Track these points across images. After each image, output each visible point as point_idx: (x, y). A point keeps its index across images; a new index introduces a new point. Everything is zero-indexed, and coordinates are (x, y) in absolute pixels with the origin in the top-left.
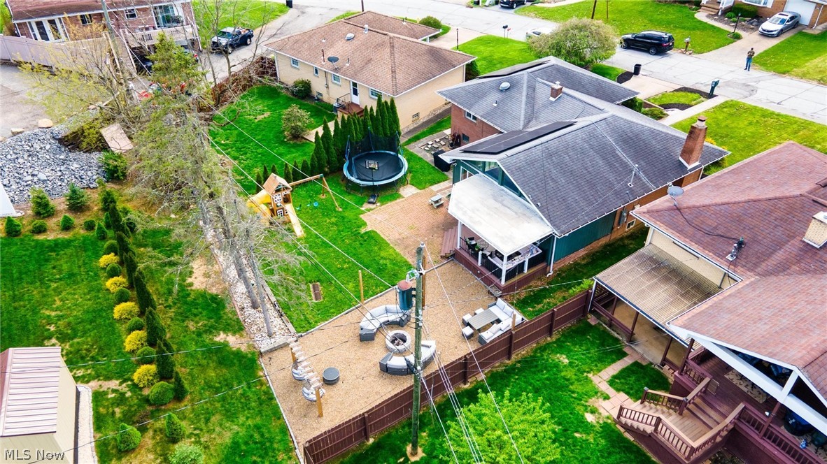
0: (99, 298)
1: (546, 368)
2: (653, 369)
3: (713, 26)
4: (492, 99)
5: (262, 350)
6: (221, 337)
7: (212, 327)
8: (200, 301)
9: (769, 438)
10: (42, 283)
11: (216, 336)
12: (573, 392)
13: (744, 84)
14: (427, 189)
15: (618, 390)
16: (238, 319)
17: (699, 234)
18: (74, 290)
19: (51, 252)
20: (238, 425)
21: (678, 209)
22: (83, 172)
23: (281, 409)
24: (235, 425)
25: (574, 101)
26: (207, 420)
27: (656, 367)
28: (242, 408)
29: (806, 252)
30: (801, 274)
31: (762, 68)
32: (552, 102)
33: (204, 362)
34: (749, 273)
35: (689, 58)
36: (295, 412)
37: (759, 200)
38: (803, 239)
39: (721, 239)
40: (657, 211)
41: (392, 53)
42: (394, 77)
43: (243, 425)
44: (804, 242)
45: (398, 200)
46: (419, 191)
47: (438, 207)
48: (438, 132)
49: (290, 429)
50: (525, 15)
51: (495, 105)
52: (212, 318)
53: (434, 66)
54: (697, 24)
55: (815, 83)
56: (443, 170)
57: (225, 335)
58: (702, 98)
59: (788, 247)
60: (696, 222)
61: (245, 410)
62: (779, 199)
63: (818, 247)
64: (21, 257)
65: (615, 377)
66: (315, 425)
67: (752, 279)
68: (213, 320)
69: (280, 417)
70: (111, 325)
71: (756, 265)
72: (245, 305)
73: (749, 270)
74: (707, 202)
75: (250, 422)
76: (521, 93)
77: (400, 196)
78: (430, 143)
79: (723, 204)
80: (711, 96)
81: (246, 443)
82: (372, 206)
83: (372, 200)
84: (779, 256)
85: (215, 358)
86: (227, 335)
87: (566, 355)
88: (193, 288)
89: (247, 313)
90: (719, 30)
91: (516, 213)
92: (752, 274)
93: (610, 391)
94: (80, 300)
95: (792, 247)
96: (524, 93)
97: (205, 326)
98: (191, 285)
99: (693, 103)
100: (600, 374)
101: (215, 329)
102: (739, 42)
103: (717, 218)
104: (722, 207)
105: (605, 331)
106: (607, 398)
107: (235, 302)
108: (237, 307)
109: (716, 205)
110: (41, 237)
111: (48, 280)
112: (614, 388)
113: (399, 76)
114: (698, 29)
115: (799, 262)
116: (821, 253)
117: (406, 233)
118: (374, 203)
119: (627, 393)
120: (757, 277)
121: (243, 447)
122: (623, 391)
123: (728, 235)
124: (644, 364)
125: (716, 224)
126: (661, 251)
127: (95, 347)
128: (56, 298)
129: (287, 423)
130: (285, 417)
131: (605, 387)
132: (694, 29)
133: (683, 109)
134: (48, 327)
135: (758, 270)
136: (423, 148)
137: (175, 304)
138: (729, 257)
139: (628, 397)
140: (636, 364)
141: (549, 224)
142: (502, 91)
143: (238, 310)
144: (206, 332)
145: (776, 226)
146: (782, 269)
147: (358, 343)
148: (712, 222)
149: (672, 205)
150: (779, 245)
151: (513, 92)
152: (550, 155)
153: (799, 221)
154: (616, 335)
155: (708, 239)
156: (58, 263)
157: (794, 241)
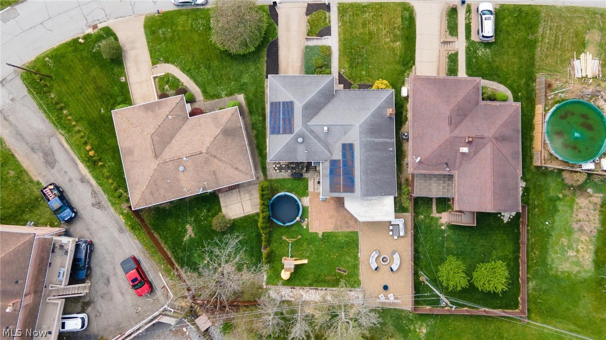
1: (421, 224)
4: (302, 150)
12: (433, 224)
14: (310, 193)
15: (441, 213)
21: (422, 163)
25: (336, 127)
26: (384, 331)
29: (463, 155)
32: (327, 133)
37: (441, 145)
39: (441, 165)
40: (417, 167)
41: (220, 160)
42: (241, 171)
46: (308, 197)
51: (306, 151)
60: (430, 164)
65: (437, 209)
69: (391, 309)
71: (454, 167)
73: (454, 170)
75: (389, 318)
77: (307, 207)
81: (395, 322)
87: (421, 215)
95: (459, 156)
96: (313, 138)
100: (433, 212)
103: (435, 158)
106: (441, 218)
115: (463, 160)
117: (333, 222)
119: (443, 212)
120: (457, 171)
121: (396, 324)
123: (441, 162)
125: (436, 161)
129: (394, 308)
131: (438, 215)
136: (275, 172)
139: (445, 212)
140: (437, 200)
142: (302, 143)
145: (451, 152)
146: (460, 164)
147: (376, 273)
148: (434, 161)
150: (456, 157)
151: (307, 140)
155: (437, 167)
157: (458, 154)
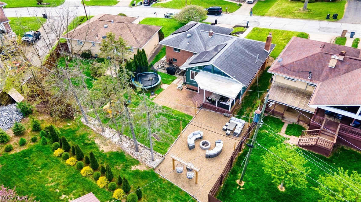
0: (68, 170)
1: (262, 136)
2: (295, 124)
3: (230, 2)
4: (186, 42)
5: (154, 167)
6: (133, 168)
7: (126, 165)
8: (112, 156)
9: (351, 133)
10: (34, 173)
11: (131, 168)
12: (277, 141)
13: (254, 21)
14: (171, 84)
16: (134, 158)
17: (295, 73)
18: (52, 170)
19: (25, 157)
20: (169, 200)
21: (283, 66)
22: (10, 116)
23: (179, 187)
24: (168, 200)
25: (219, 36)
27: (296, 123)
28: (165, 192)
29: (331, 70)
30: (333, 78)
31: (255, 15)
32: (210, 38)
33: (136, 180)
34: (318, 82)
35: (229, 15)
36: (185, 186)
37: (308, 57)
38: (328, 66)
39: (303, 73)
40: (277, 69)
41: (130, 30)
42: (136, 40)
43: (171, 199)
44: (329, 67)
45: (163, 91)
46: (169, 85)
47: (181, 89)
48: (159, 60)
49: (189, 193)
50: (156, 7)
51: (188, 43)
52: (123, 162)
53: (149, 33)
54: (224, 2)
55: (275, 17)
56: (172, 75)
57: (134, 167)
58: (245, 29)
59: (325, 70)
60: (292, 69)
61: (167, 193)
62: (314, 55)
63: (334, 68)
64: (12, 165)
65: (286, 131)
66: (197, 188)
67: (320, 83)
68: (124, 162)
69: (181, 191)
70: (83, 180)
71: (319, 78)
72: (132, 152)
73: (317, 81)
74: (291, 61)
75: (172, 197)
76: (197, 37)
77: (163, 90)
78: (159, 65)
79: (297, 61)
80: (247, 27)
82: (154, 96)
83: (152, 94)
84: (324, 73)
85: (138, 177)
86: (135, 166)
87: (266, 129)
88: (105, 152)
89: (136, 155)
90: (233, 3)
91: (226, 82)
92: (319, 82)
93: (288, 136)
94: (60, 174)
95: (326, 70)
96: (198, 37)
97: (123, 166)
98: (103, 151)
99: (244, 30)
100: (281, 132)
101: (128, 165)
102: (242, 7)
103: (298, 66)
104: (297, 62)
105: (272, 117)
106: (289, 139)
107: (127, 152)
108: (130, 154)
109: (295, 62)
110: (12, 153)
111: (36, 171)
112: (289, 135)
113: (139, 39)
114: (226, 4)
115: (331, 74)
116: (335, 69)
117: (177, 103)
118: (154, 95)
119: (294, 135)
120: (321, 82)
122: (292, 135)
123: (304, 71)
124: (292, 124)
125: (299, 68)
126: (280, 83)
127: (85, 191)
128: (47, 177)
129: (186, 191)
130: (183, 190)
131: (285, 136)
132: (225, 4)
133: (242, 33)
134: (55, 191)
135: (320, 80)
136: (157, 68)
137: (103, 161)
138: (309, 78)
139: (295, 136)
140: (289, 125)
141: (241, 83)
142: (188, 37)
143: (131, 155)
144: (126, 168)
145: (318, 64)
146: (327, 78)
147: (189, 151)
148: (297, 68)
149: (280, 65)
150: (322, 70)
151: (193, 37)
152: (227, 58)
153: (324, 61)
154: (276, 117)
155: (299, 74)
156: (34, 161)
157: (326, 68)
